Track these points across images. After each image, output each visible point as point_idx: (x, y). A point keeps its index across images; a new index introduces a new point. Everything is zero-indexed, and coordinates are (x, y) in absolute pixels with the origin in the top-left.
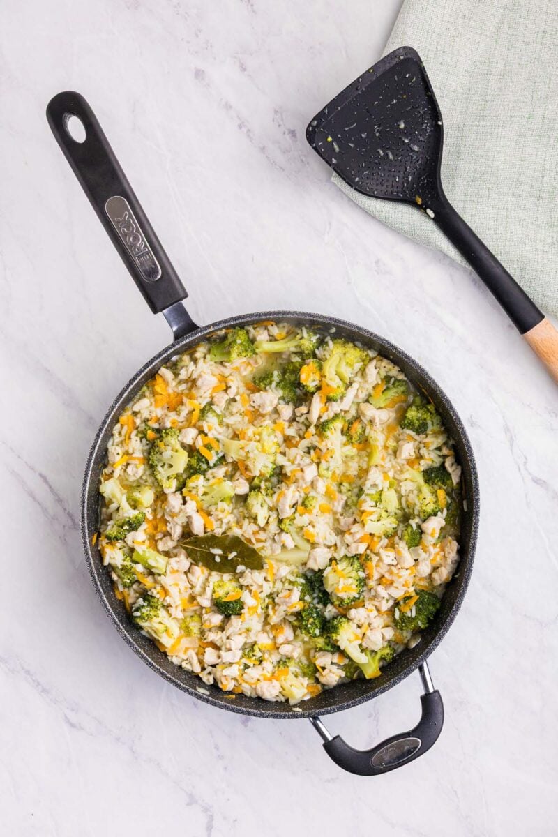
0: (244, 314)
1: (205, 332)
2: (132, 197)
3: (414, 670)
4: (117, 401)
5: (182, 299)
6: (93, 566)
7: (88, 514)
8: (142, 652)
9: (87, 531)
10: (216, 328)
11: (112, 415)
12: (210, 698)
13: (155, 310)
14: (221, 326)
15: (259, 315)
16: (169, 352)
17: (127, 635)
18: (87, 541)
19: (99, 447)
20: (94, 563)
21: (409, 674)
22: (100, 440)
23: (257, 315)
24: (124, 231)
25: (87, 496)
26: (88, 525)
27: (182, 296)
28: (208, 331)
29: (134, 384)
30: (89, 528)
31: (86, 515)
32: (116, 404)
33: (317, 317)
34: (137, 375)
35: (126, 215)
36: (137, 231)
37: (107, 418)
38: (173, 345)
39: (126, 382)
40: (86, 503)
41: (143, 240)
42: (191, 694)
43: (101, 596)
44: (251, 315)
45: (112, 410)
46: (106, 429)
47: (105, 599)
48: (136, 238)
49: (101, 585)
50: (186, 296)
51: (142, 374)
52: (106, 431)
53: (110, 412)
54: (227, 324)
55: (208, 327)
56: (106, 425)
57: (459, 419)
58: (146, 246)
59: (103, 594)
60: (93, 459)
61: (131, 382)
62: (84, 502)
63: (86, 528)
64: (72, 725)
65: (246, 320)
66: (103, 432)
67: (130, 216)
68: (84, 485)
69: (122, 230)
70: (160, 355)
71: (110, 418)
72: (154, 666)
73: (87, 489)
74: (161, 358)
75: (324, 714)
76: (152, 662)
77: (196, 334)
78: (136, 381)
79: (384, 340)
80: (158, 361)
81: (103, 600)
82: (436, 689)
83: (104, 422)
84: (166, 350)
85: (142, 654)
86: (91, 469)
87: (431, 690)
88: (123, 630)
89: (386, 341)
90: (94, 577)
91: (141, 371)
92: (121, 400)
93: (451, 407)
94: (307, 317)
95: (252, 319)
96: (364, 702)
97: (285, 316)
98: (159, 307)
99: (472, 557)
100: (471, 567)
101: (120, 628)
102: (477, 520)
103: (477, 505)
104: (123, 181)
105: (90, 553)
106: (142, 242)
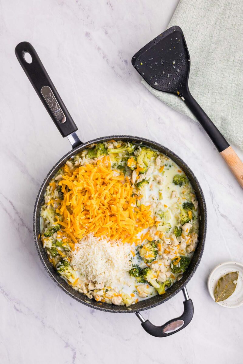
0: (103, 137)
1: (86, 145)
2: (52, 85)
3: (180, 290)
4: (48, 176)
5: (75, 131)
6: (39, 248)
7: (36, 226)
8: (61, 285)
9: (36, 233)
10: (90, 143)
11: (46, 182)
12: (91, 305)
13: (64, 135)
14: (93, 142)
15: (109, 137)
16: (70, 154)
17: (54, 278)
18: (36, 237)
19: (40, 196)
21: (178, 292)
22: (41, 193)
23: (108, 137)
24: (49, 101)
25: (35, 217)
26: (36, 230)
27: (76, 129)
28: (87, 144)
29: (55, 168)
33: (134, 137)
34: (57, 164)
35: (50, 94)
36: (55, 101)
37: (44, 183)
38: (72, 151)
39: (52, 168)
41: (58, 105)
42: (83, 303)
44: (106, 137)
45: (46, 180)
46: (44, 188)
47: (44, 262)
48: (55, 104)
49: (43, 256)
50: (77, 129)
51: (59, 164)
54: (95, 141)
57: (197, 180)
58: (59, 108)
59: (43, 260)
60: (38, 201)
62: (34, 220)
64: (17, 310)
65: (103, 139)
66: (42, 189)
67: (52, 95)
68: (34, 213)
69: (48, 101)
70: (66, 155)
72: (66, 292)
73: (36, 214)
74: (67, 157)
75: (141, 311)
76: (65, 289)
77: (82, 146)
79: (164, 147)
80: (65, 158)
82: (190, 298)
83: (43, 185)
86: (37, 206)
87: (188, 299)
88: (53, 276)
89: (165, 147)
90: (39, 253)
92: (50, 175)
93: (194, 175)
94: (130, 138)
95: (106, 139)
96: (158, 305)
97: (120, 137)
98: (65, 135)
99: (205, 240)
100: (204, 245)
101: (51, 275)
102: (206, 224)
103: (206, 217)
104: (49, 79)
105: (37, 242)
106: (57, 106)
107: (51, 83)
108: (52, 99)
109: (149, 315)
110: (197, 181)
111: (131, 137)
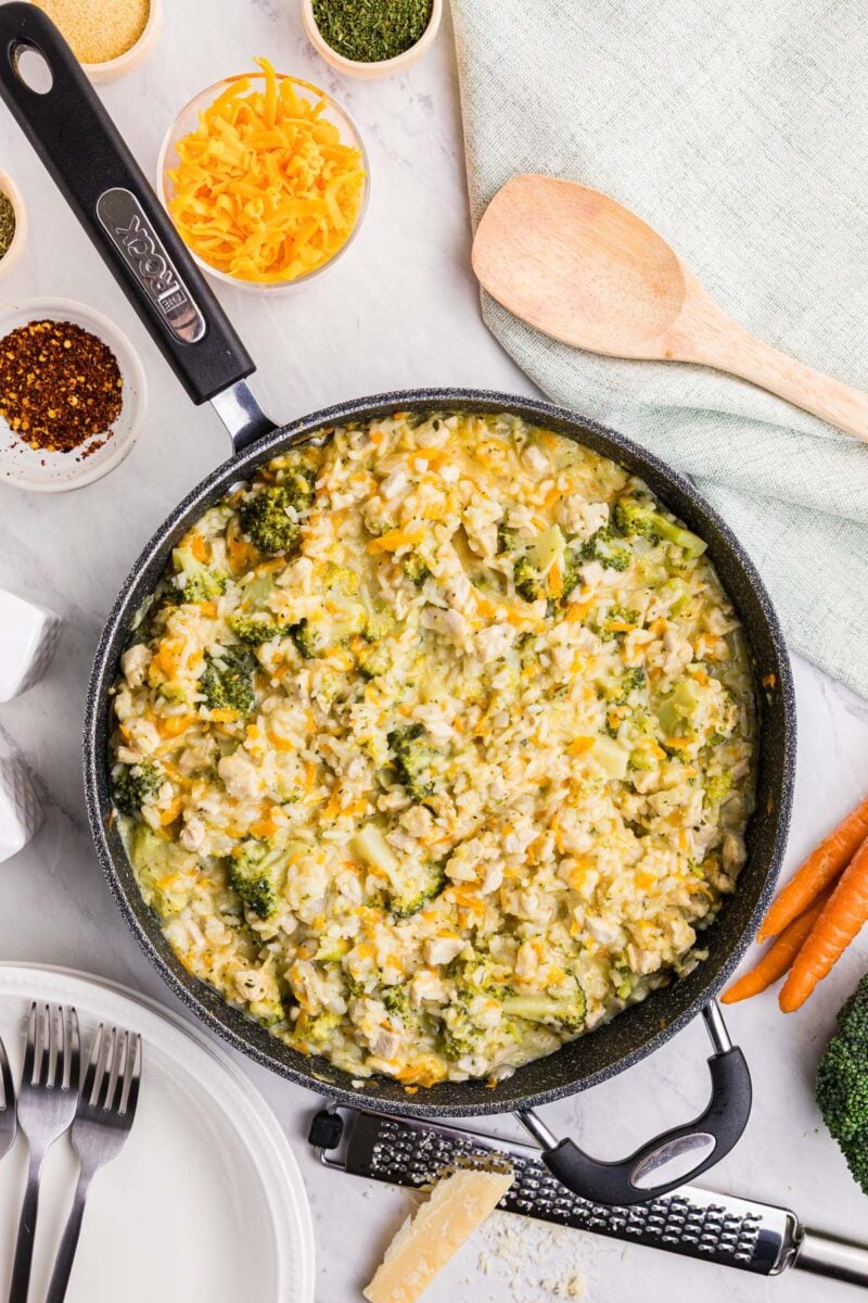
0: (359, 397)
1: (290, 434)
2: (142, 184)
3: (695, 1013)
4: (137, 568)
5: (245, 375)
6: (113, 867)
7: (98, 775)
8: (211, 1015)
9: (97, 805)
10: (309, 425)
11: (130, 593)
12: (338, 1089)
13: (199, 397)
14: (317, 422)
15: (385, 397)
16: (227, 474)
17: (183, 987)
18: (100, 822)
19: (111, 653)
20: (114, 862)
21: (687, 1022)
22: (111, 639)
23: (381, 398)
24: (132, 251)
25: (93, 742)
26: (99, 794)
27: (246, 367)
28: (295, 431)
29: (167, 534)
30: (100, 800)
31: (94, 777)
32: (136, 573)
33: (489, 396)
34: (172, 518)
35: (136, 222)
36: (158, 250)
37: (123, 598)
38: (234, 461)
39: (153, 532)
40: (93, 755)
41: (169, 267)
42: (303, 1084)
43: (131, 921)
44: (371, 400)
45: (130, 584)
46: (122, 620)
47: (138, 925)
48: (156, 265)
49: (130, 900)
50: (252, 369)
51: (181, 516)
52: (120, 624)
53: (127, 588)
54: (328, 418)
55: (295, 424)
56: (121, 612)
57: (751, 564)
58: (174, 278)
60: (101, 674)
61: (161, 531)
62: (89, 754)
63: (97, 800)
65: (361, 408)
66: (116, 625)
67: (143, 224)
68: (88, 723)
69: (129, 251)
70: (211, 479)
71: (127, 599)
72: (233, 1039)
73: (94, 728)
74: (212, 486)
75: (541, 1103)
76: (230, 1031)
77: (273, 438)
78: (171, 529)
79: (611, 431)
80: (207, 490)
81: (135, 928)
82: (734, 1045)
83: (118, 607)
84: (221, 471)
85: (211, 1020)
86: (98, 692)
87: (726, 1047)
88: (175, 978)
89: (616, 433)
90: (116, 887)
91: (179, 511)
92: (146, 566)
93: (737, 544)
94: (473, 399)
95: (374, 405)
96: (610, 1077)
97: (431, 398)
98: (205, 393)
99: (788, 807)
100: (786, 826)
101: (169, 976)
102: (793, 742)
103: (791, 715)
104: (127, 159)
105: (106, 844)
106: (167, 271)
107: (136, 176)
108: (142, 243)
109: (582, 1129)
110: (753, 568)
111: (477, 393)
